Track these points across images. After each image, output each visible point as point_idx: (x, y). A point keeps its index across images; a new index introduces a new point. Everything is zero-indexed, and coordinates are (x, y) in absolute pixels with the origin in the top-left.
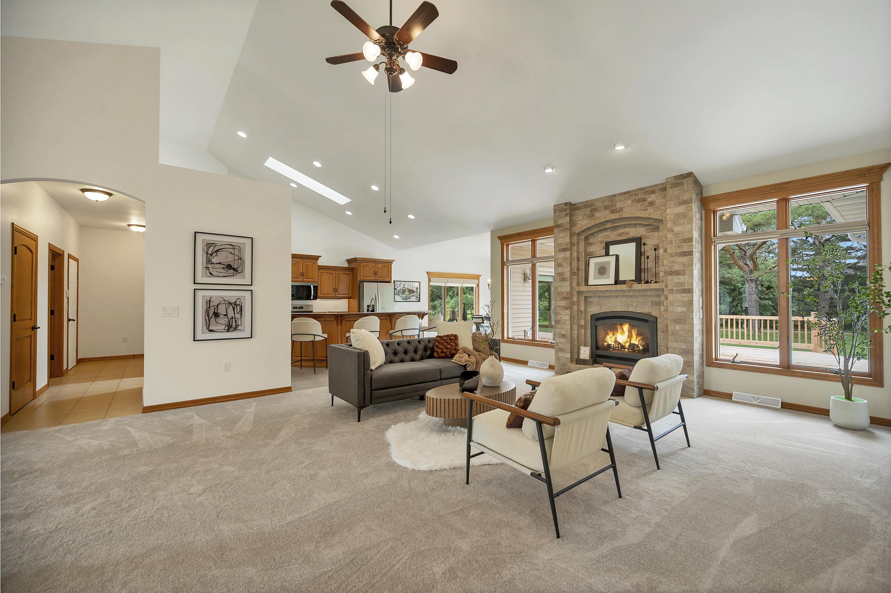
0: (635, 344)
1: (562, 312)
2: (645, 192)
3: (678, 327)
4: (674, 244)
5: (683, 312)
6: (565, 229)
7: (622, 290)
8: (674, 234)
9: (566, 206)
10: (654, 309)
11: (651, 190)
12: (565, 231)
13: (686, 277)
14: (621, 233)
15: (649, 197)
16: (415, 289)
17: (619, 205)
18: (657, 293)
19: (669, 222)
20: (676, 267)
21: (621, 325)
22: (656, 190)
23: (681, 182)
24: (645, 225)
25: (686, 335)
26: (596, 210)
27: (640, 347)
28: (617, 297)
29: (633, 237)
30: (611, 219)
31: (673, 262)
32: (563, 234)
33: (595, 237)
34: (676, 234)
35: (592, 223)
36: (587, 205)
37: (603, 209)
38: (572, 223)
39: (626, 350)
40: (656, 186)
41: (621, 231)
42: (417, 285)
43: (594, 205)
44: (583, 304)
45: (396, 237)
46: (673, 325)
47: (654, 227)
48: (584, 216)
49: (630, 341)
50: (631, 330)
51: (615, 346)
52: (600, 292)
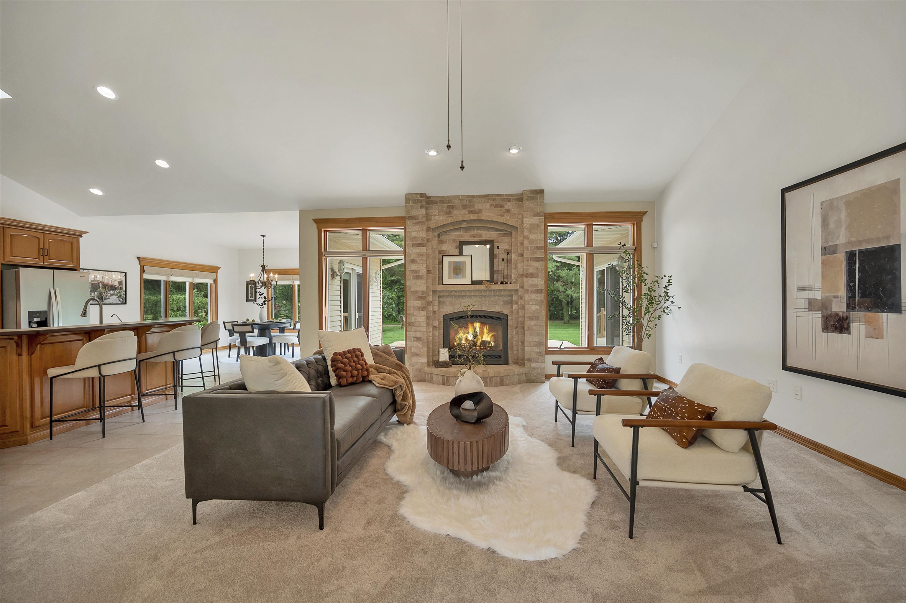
0: (487, 342)
1: (416, 313)
2: (502, 199)
3: (532, 323)
4: (529, 250)
5: (537, 309)
6: (420, 222)
7: (478, 290)
8: (529, 241)
9: (421, 197)
10: (505, 307)
11: (507, 198)
12: (420, 224)
13: (539, 279)
14: (475, 234)
15: (506, 204)
16: (116, 284)
17: (477, 207)
18: (510, 294)
19: (525, 230)
20: (531, 271)
21: (472, 323)
22: (512, 199)
23: (535, 196)
24: (497, 230)
25: (539, 329)
26: (453, 207)
27: (492, 344)
28: (470, 297)
29: (486, 239)
30: (469, 219)
31: (529, 266)
32: (418, 228)
33: (447, 235)
34: (531, 242)
35: (450, 220)
36: (445, 201)
37: (461, 208)
38: (428, 218)
39: (478, 348)
40: (512, 195)
41: (475, 232)
42: (121, 277)
43: (452, 202)
44: (437, 304)
45: (96, 191)
46: (529, 322)
47: (504, 232)
48: (440, 212)
49: (482, 338)
50: (483, 328)
51: (466, 344)
52: (455, 292)
